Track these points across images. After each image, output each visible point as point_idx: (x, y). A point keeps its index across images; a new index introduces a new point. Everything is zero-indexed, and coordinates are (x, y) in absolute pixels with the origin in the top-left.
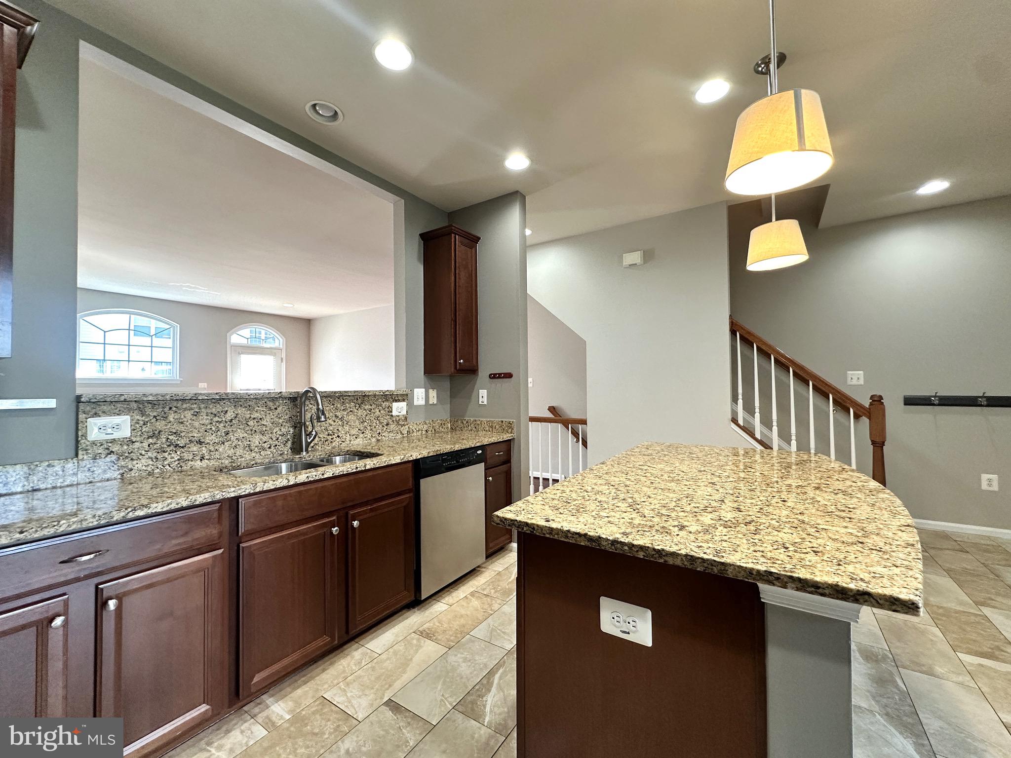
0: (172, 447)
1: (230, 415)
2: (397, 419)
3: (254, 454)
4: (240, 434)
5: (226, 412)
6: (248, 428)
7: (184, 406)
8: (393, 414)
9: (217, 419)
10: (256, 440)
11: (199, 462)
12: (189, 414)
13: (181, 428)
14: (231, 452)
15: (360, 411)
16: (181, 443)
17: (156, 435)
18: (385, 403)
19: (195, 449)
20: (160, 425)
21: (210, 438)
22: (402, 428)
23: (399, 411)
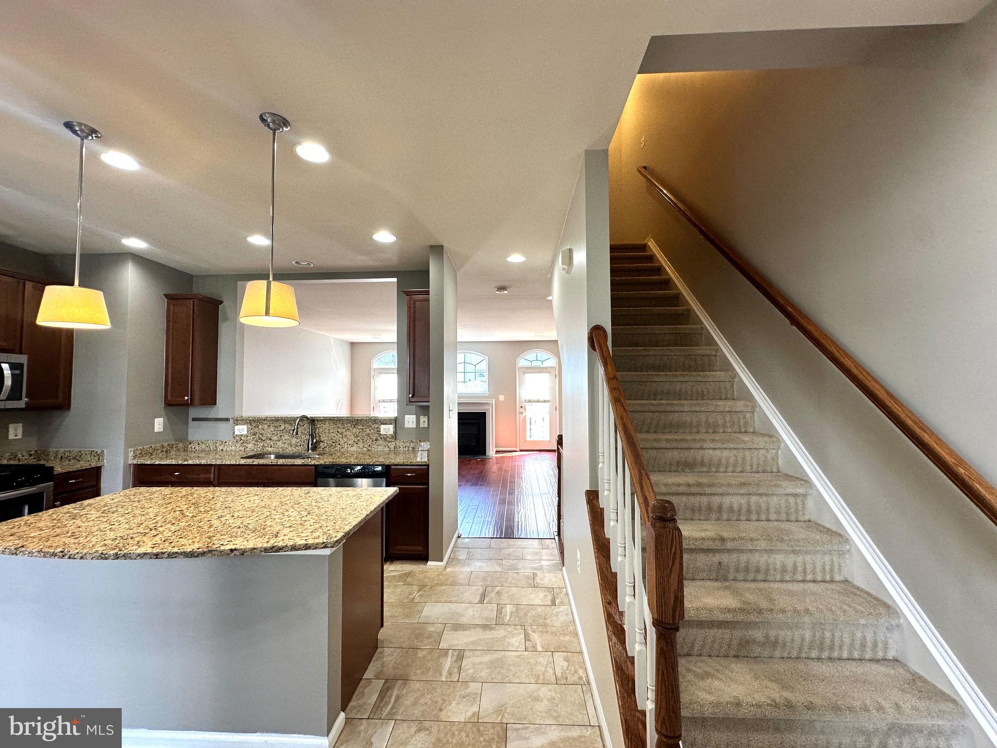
0: (260, 440)
1: (282, 427)
2: (385, 437)
3: (293, 448)
4: (286, 437)
5: (281, 426)
6: (290, 434)
7: (265, 422)
8: (381, 433)
9: (277, 429)
10: (294, 441)
11: (270, 448)
12: (266, 426)
14: (283, 445)
15: (355, 429)
17: (255, 434)
18: (374, 425)
19: (268, 442)
20: (256, 430)
21: (275, 438)
22: (389, 444)
23: (387, 431)
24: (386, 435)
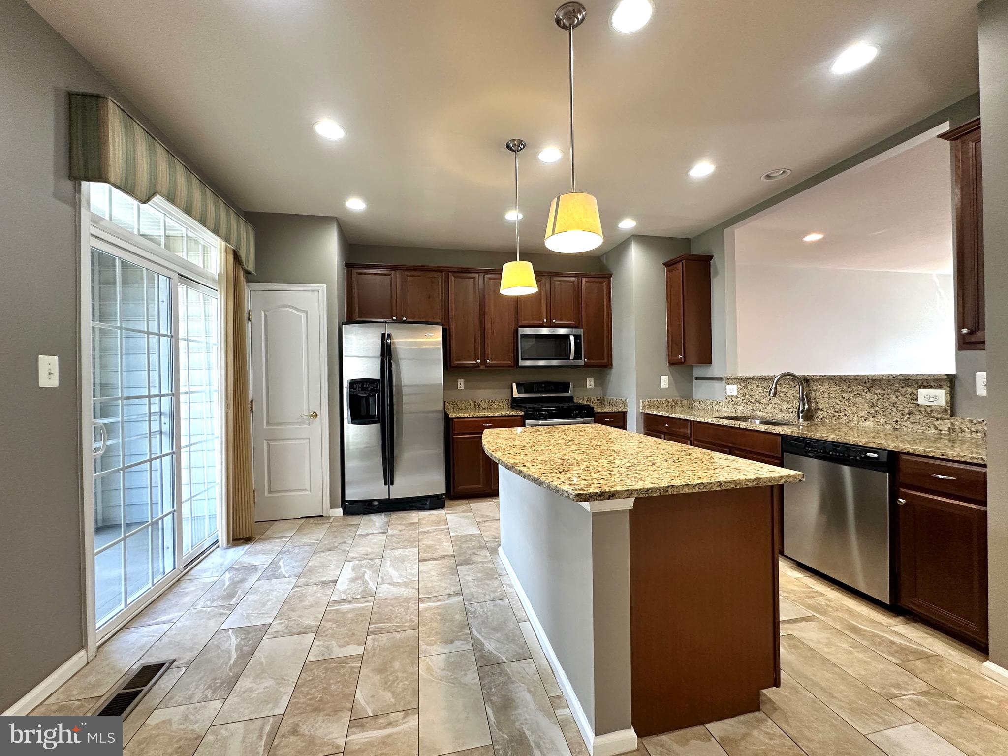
2: (928, 409)
5: (769, 386)
7: (753, 382)
8: (920, 402)
9: (765, 390)
11: (757, 412)
12: (754, 386)
13: (753, 394)
14: (772, 410)
15: (869, 394)
16: (753, 401)
17: (744, 395)
18: (905, 389)
19: (757, 405)
20: (745, 390)
22: (938, 423)
23: (931, 399)
24: (930, 406)
